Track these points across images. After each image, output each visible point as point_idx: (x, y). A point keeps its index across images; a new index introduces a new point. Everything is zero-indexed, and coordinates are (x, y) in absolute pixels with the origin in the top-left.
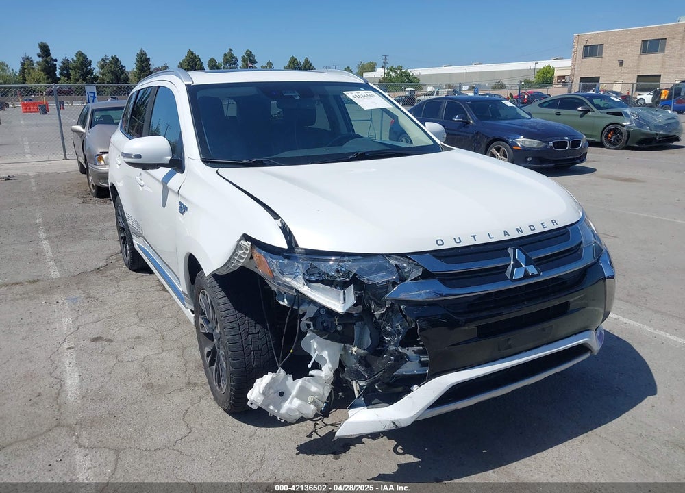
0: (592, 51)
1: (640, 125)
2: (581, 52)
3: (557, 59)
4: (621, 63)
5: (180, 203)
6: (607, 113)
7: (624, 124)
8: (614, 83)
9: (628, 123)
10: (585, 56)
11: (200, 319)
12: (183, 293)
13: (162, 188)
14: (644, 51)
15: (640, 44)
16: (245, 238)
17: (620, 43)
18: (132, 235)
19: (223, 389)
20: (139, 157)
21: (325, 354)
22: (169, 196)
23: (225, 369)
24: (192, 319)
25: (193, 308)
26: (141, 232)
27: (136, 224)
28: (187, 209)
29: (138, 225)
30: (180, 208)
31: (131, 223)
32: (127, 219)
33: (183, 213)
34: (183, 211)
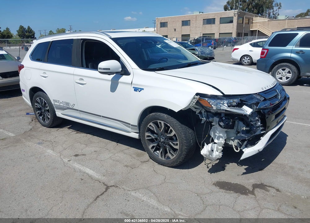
0: (163, 25)
1: (202, 53)
2: (159, 25)
3: (146, 28)
4: (175, 30)
5: (133, 87)
6: (189, 49)
7: (196, 53)
8: (173, 38)
9: (198, 53)
10: (161, 27)
11: (147, 134)
12: (132, 125)
13: (110, 83)
14: (183, 25)
15: (181, 22)
16: (197, 94)
17: (174, 22)
18: (56, 110)
19: (172, 158)
20: (109, 69)
21: (221, 135)
22: (120, 85)
23: (178, 148)
24: (136, 136)
25: (138, 131)
26: (70, 107)
27: (65, 104)
28: (143, 89)
29: (68, 104)
30: (136, 89)
31: (58, 104)
32: (53, 102)
33: (139, 91)
34: (139, 90)
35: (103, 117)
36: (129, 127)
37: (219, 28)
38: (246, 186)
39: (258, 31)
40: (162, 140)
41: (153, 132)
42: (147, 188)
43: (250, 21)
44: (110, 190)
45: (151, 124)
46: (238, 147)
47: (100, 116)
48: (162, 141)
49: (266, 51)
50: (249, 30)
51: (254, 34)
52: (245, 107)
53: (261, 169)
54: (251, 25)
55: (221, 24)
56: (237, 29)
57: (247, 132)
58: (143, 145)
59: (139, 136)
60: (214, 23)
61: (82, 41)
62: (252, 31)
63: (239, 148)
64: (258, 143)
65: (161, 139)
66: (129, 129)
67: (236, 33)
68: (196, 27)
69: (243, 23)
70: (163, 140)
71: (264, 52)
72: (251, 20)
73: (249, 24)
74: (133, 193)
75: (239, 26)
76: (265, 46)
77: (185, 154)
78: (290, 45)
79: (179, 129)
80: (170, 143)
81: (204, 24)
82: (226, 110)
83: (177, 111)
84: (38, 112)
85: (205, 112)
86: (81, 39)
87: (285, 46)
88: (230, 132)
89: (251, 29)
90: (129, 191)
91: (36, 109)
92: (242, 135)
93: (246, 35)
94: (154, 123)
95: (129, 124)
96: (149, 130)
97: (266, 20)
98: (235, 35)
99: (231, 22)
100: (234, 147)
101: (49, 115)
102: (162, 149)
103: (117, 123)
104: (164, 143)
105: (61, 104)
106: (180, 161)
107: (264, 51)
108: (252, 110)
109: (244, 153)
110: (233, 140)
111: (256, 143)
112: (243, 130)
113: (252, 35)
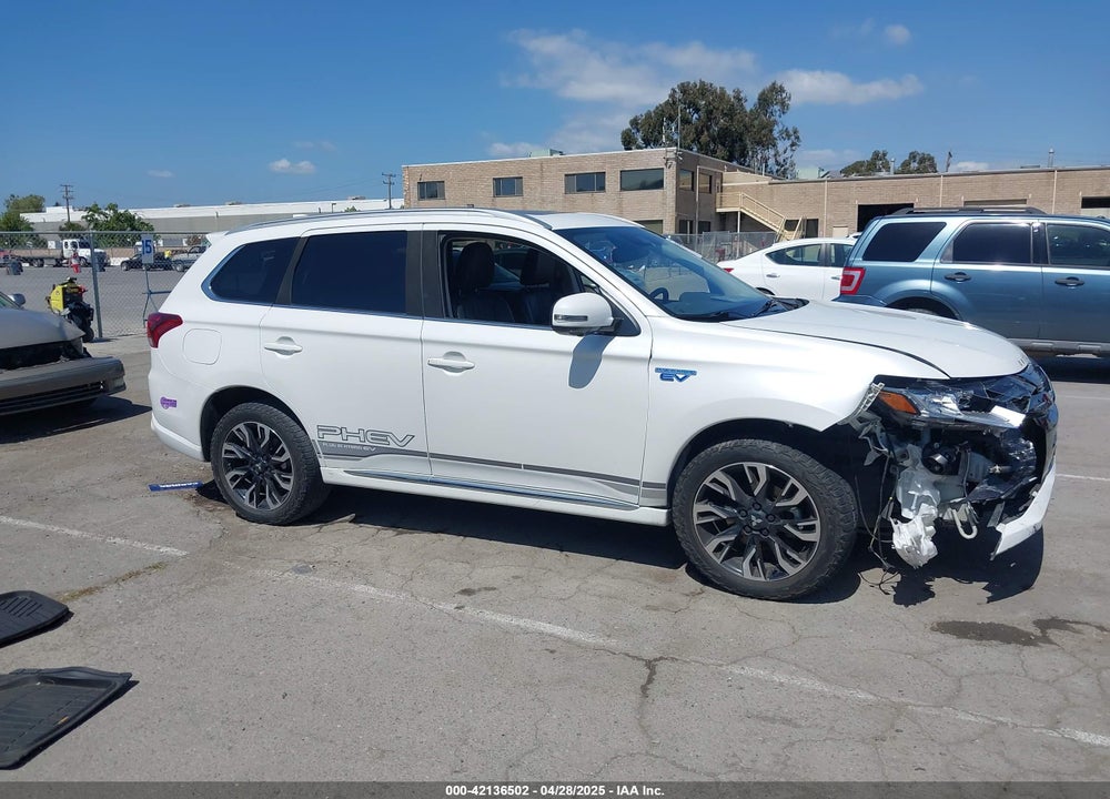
2: (415, 191)
5: (657, 370)
10: (421, 197)
11: (699, 507)
12: (646, 484)
13: (569, 361)
14: (497, 193)
15: (491, 182)
16: (878, 379)
17: (465, 180)
18: (321, 461)
19: (791, 570)
20: (585, 318)
21: (927, 493)
22: (604, 367)
23: (817, 540)
24: (658, 517)
25: (663, 502)
26: (393, 445)
27: (369, 437)
28: (694, 373)
29: (383, 436)
30: (667, 375)
31: (338, 439)
32: (313, 434)
33: (681, 380)
34: (681, 376)
35: (526, 467)
36: (634, 492)
37: (620, 204)
38: (1022, 628)
39: (742, 214)
40: (755, 521)
41: (720, 500)
42: (765, 654)
43: (714, 186)
44: (662, 667)
45: (718, 475)
46: (972, 523)
47: (519, 466)
48: (754, 524)
49: (857, 274)
50: (713, 213)
51: (729, 224)
52: (997, 411)
53: (1027, 586)
54: (718, 195)
55: (625, 190)
56: (678, 208)
57: (1003, 478)
58: (683, 545)
59: (670, 516)
60: (602, 188)
61: (442, 237)
62: (724, 216)
63: (974, 528)
64: (1026, 508)
65: (753, 518)
66: (633, 499)
67: (674, 222)
68: (543, 200)
69: (693, 189)
70: (759, 521)
71: (853, 276)
72: (718, 181)
73: (710, 192)
74: (736, 670)
75: (683, 197)
76: (851, 259)
77: (839, 554)
78: (925, 258)
79: (824, 481)
80: (787, 527)
81: (568, 190)
82: (957, 420)
83: (821, 429)
84: (233, 473)
85: (882, 431)
86: (441, 232)
87: (912, 259)
88: (944, 484)
89: (718, 210)
90: (721, 665)
91: (225, 465)
92: (990, 488)
93: (705, 227)
94: (727, 472)
95: (636, 482)
96: (709, 496)
97: (764, 180)
98: (673, 227)
99: (659, 185)
100: (959, 525)
101: (289, 480)
102: (754, 550)
103: (582, 483)
104: (760, 531)
105: (352, 440)
106: (824, 578)
107: (852, 273)
108: (1023, 416)
109: (1003, 537)
110: (956, 506)
111: (1021, 509)
112: (994, 474)
113: (723, 229)
